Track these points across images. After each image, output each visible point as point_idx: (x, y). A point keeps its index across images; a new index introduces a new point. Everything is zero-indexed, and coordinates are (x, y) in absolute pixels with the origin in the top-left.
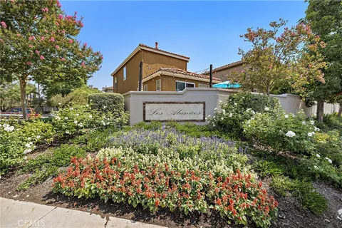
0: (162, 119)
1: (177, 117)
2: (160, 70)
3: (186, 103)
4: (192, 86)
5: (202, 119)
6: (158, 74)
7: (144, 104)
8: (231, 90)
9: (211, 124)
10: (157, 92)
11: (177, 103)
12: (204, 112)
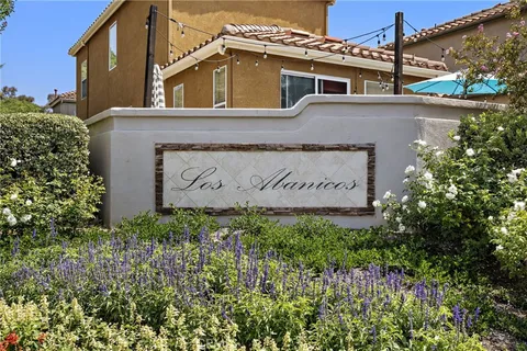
0: (220, 204)
1: (273, 198)
2: (224, 33)
3: (305, 148)
4: (341, 88)
5: (363, 203)
6: (216, 47)
7: (159, 152)
8: (473, 104)
9: (393, 224)
10: (214, 110)
11: (274, 148)
12: (371, 181)
